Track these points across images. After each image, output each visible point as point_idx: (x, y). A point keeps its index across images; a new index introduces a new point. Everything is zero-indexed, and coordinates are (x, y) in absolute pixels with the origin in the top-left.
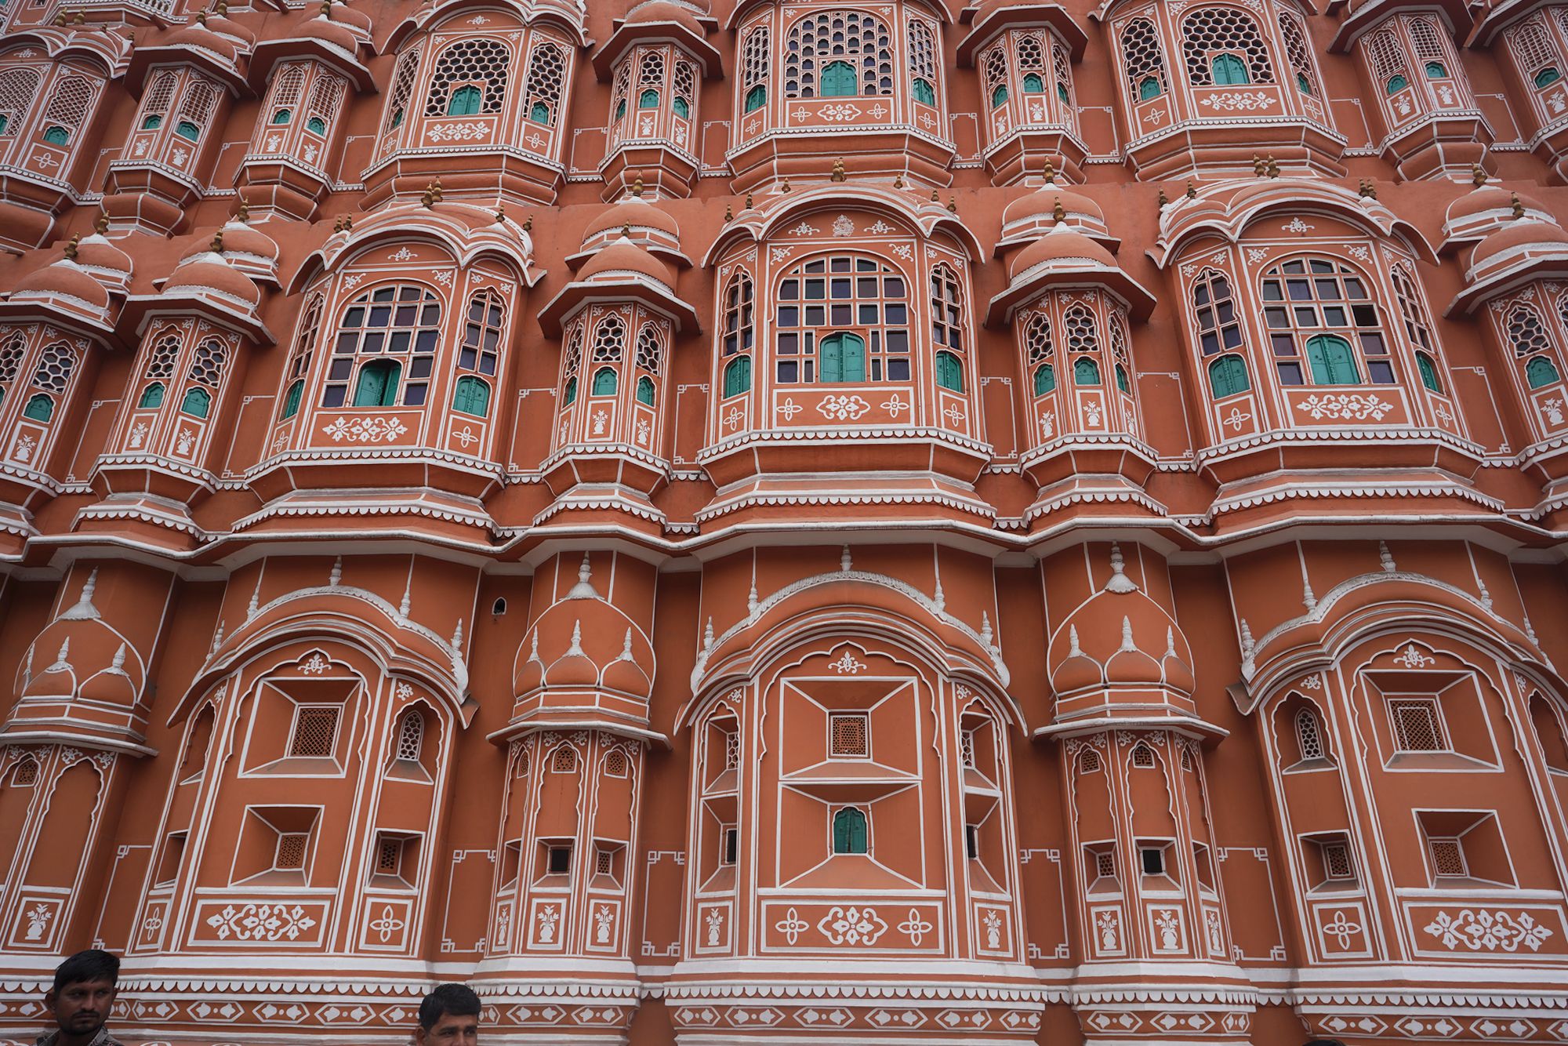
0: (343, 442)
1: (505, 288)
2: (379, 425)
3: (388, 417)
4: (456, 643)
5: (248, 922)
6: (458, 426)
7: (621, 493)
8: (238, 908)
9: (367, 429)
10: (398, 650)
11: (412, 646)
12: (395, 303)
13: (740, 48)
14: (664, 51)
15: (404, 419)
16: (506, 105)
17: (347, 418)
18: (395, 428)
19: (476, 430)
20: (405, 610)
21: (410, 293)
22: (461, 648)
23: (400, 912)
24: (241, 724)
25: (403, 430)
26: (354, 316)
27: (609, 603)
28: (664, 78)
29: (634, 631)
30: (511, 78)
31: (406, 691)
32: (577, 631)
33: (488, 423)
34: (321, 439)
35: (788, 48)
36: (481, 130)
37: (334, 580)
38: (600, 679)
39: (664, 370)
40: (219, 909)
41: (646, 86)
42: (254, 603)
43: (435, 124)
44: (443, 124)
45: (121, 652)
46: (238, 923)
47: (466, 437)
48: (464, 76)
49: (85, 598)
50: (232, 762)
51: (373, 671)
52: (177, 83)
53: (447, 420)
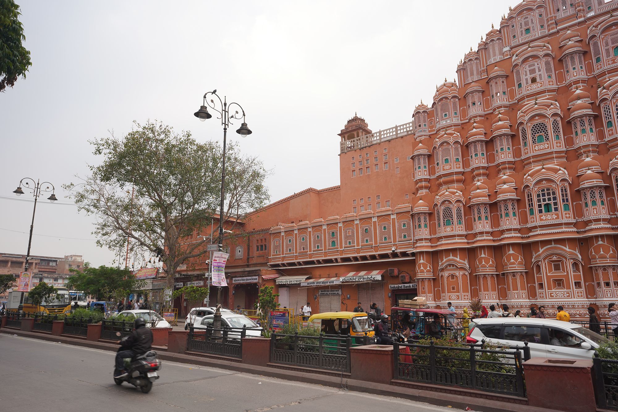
0: (546, 220)
1: (566, 184)
2: (551, 216)
3: (553, 214)
4: (577, 251)
5: (558, 295)
6: (566, 214)
7: (603, 224)
8: (556, 293)
9: (549, 217)
10: (569, 255)
11: (571, 254)
12: (546, 192)
13: (602, 110)
14: (584, 118)
15: (556, 214)
16: (550, 138)
17: (545, 215)
18: (555, 216)
19: (569, 214)
20: (568, 248)
21: (548, 190)
22: (578, 252)
23: (581, 292)
24: (546, 267)
25: (556, 216)
26: (539, 196)
27: (606, 244)
28: (586, 125)
29: (612, 248)
30: (549, 131)
31: (572, 261)
32: (601, 249)
33: (571, 212)
34: (541, 220)
35: (616, 111)
36: (546, 146)
37: (553, 244)
38: (608, 257)
39: (605, 197)
40: (553, 293)
41: (582, 128)
42: (540, 249)
43: (536, 146)
44: (537, 146)
45: (520, 257)
46: (556, 295)
47: (568, 215)
48: (538, 133)
49: (511, 250)
50: (546, 273)
51: (566, 258)
52: (477, 145)
53: (564, 213)
